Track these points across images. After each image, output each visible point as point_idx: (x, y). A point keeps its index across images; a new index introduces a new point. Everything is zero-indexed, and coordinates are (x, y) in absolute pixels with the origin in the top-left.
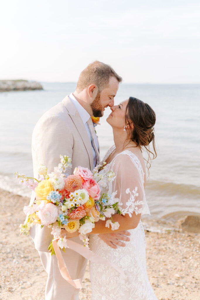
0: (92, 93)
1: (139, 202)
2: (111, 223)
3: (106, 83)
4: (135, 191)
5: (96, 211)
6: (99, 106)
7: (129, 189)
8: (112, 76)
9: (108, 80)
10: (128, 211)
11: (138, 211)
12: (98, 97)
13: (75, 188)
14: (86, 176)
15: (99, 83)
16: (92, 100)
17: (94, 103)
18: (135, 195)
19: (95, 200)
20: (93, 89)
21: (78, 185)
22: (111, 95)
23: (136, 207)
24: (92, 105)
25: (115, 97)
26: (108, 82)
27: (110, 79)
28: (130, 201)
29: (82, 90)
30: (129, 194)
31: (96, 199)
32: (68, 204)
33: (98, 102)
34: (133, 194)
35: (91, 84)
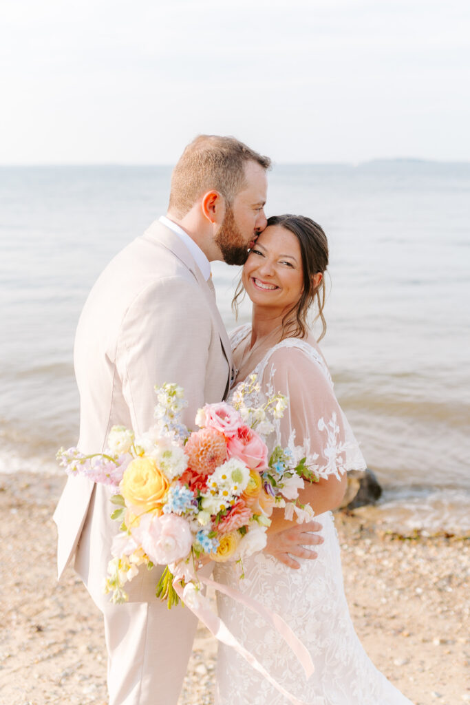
0: (214, 212)
1: (343, 444)
2: (297, 510)
3: (238, 179)
4: (333, 421)
5: (267, 495)
6: (236, 236)
7: (322, 419)
8: (246, 159)
9: (241, 171)
10: (331, 470)
11: (344, 466)
12: (230, 217)
13: (214, 460)
14: (228, 427)
15: (223, 184)
16: (216, 228)
17: (223, 234)
18: (334, 432)
19: (260, 473)
20: (212, 203)
21: (218, 453)
22: (256, 203)
23: (338, 458)
24: (220, 240)
25: (265, 207)
26: (243, 175)
27: (246, 168)
28: (330, 446)
29: (188, 211)
30: (325, 430)
31: (261, 469)
32: (211, 507)
33: (231, 228)
34: (331, 429)
35: (204, 192)
